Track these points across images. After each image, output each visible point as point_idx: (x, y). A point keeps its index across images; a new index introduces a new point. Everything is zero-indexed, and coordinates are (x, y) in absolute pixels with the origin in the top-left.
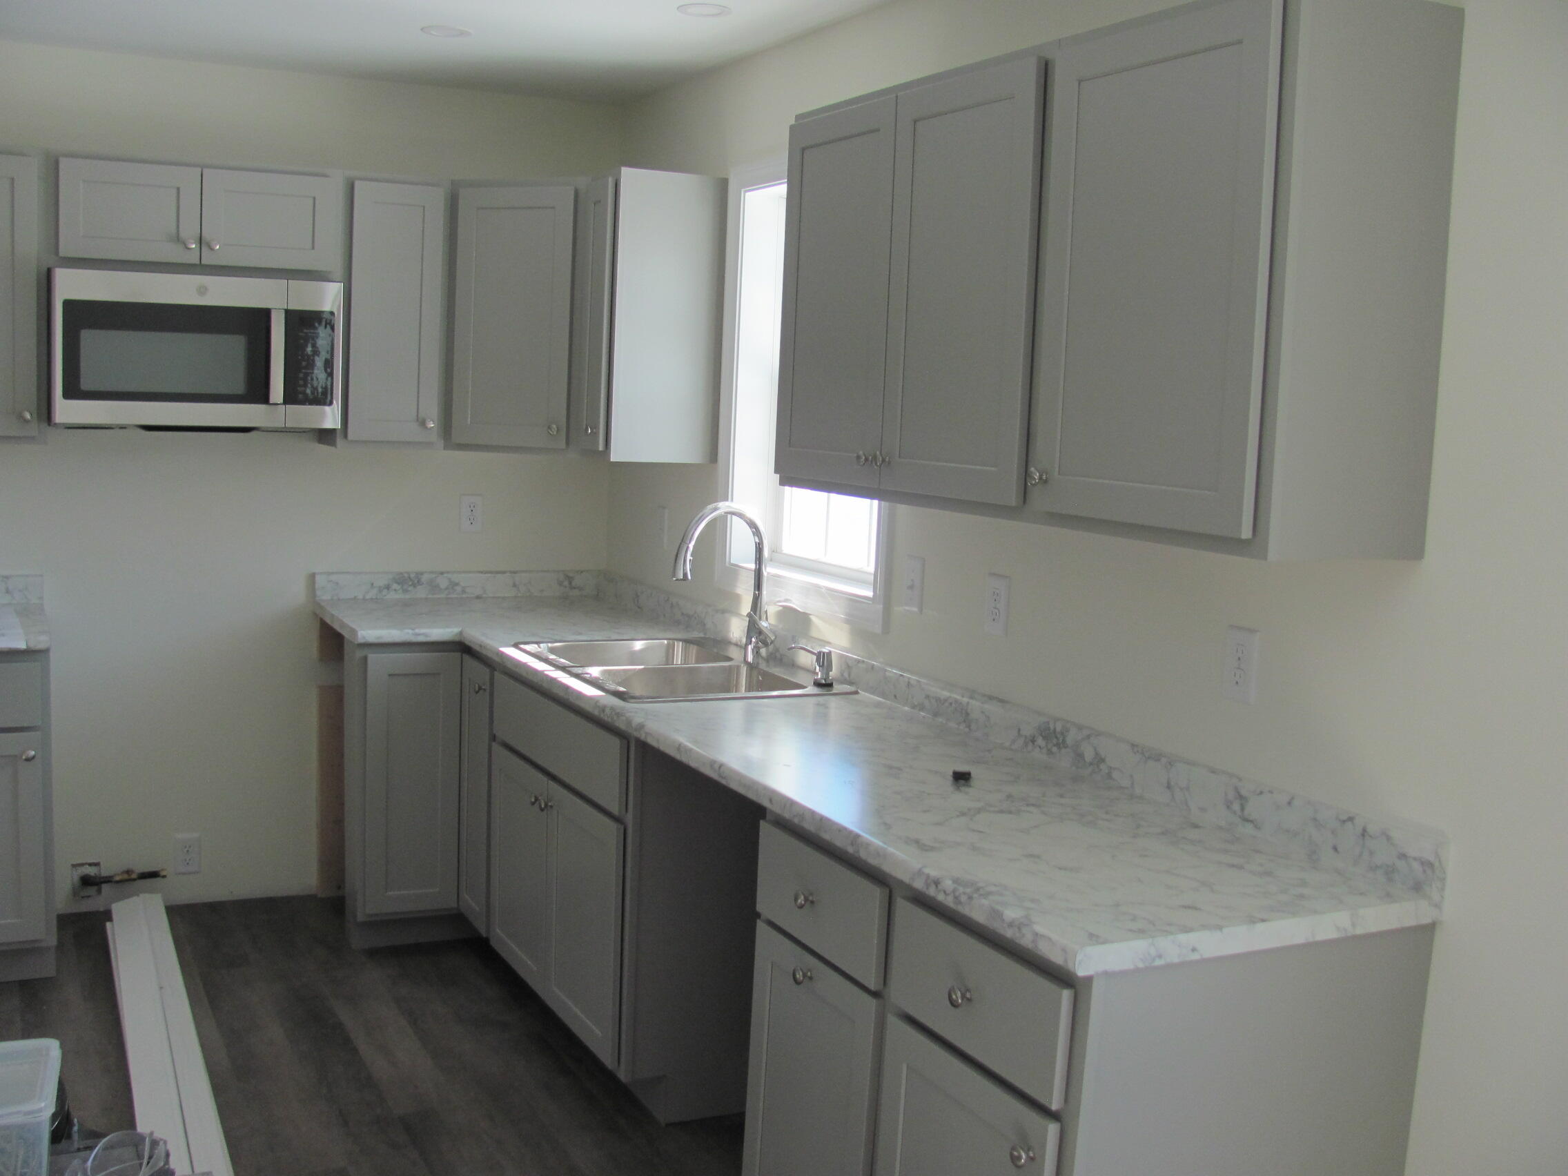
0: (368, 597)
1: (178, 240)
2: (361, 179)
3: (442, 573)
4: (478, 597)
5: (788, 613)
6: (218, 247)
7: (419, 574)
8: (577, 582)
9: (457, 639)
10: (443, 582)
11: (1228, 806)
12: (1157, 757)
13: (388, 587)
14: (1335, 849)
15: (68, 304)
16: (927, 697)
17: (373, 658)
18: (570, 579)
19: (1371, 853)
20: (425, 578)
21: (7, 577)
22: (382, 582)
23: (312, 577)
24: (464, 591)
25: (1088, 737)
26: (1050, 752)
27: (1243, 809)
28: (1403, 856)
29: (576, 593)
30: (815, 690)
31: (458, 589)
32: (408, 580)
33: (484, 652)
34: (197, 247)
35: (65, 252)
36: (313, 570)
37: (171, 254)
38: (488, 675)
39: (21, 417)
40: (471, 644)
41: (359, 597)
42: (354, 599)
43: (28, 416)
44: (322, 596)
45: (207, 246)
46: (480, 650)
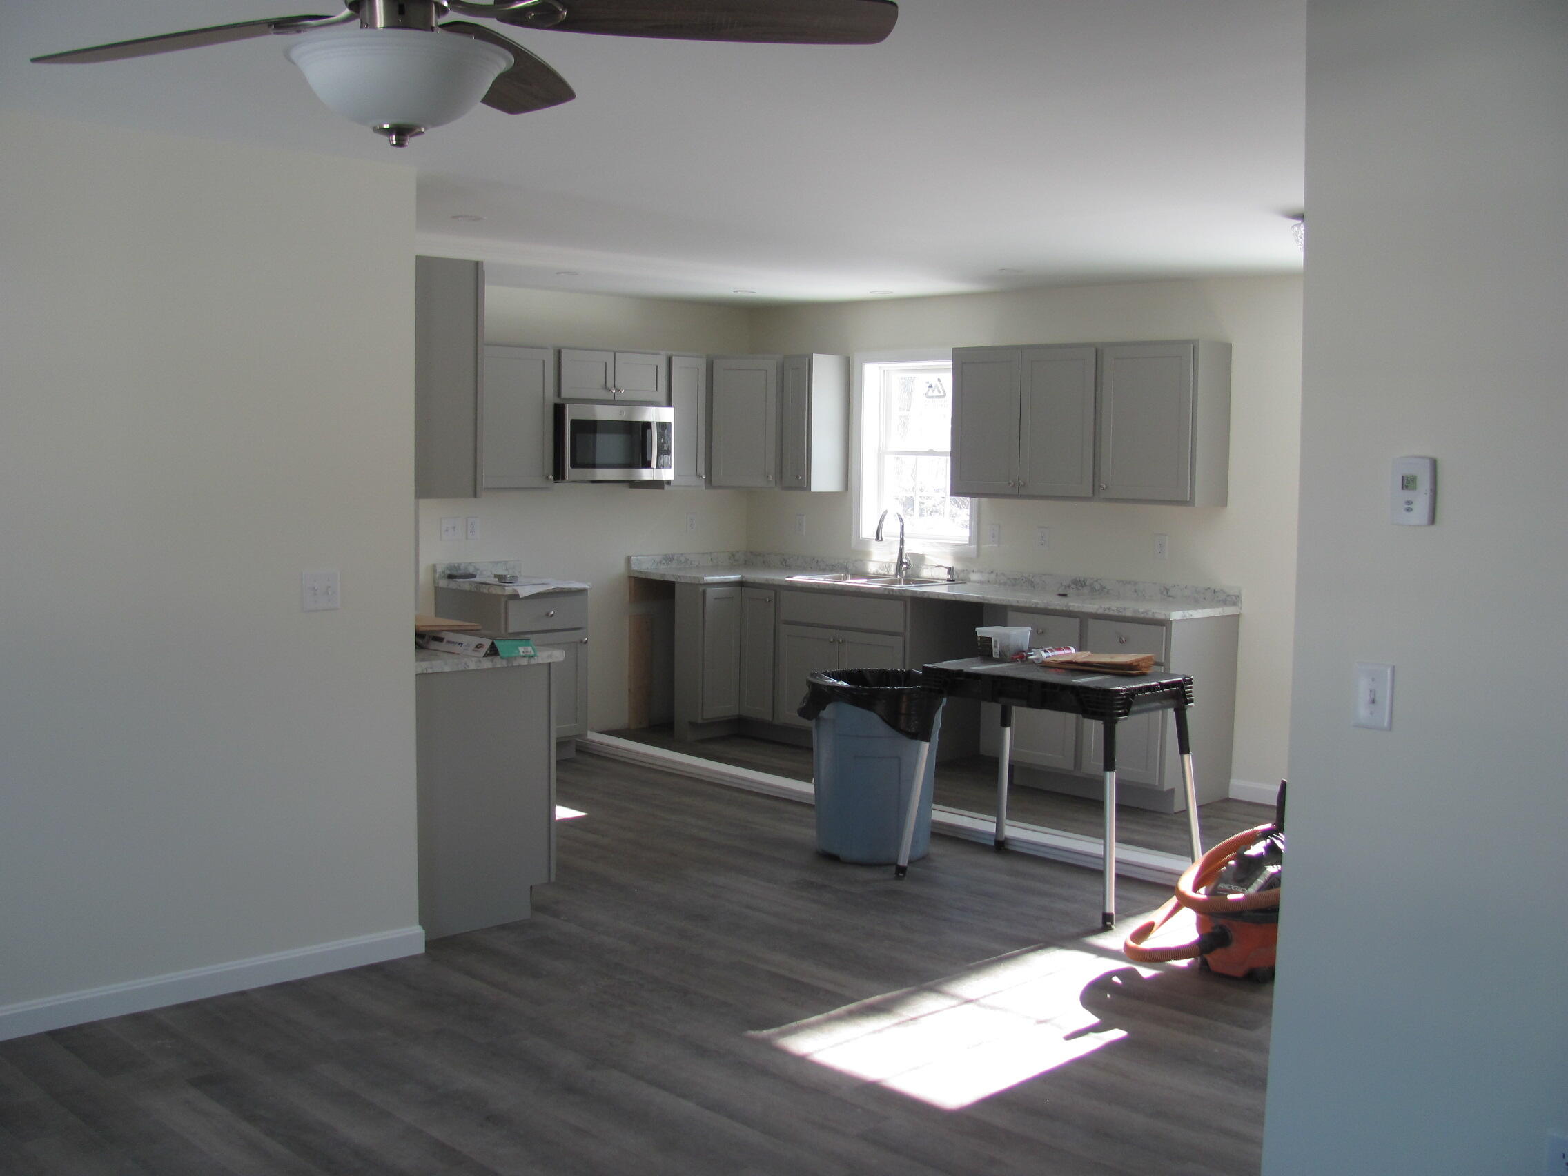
0: (653, 566)
1: (607, 388)
2: (676, 356)
3: (682, 554)
5: (914, 555)
6: (623, 392)
7: (673, 555)
9: (740, 580)
10: (683, 559)
11: (1162, 593)
12: (1130, 583)
13: (660, 562)
14: (1204, 598)
15: (573, 422)
16: (1009, 579)
17: (709, 590)
19: (1218, 597)
20: (675, 558)
21: (506, 563)
22: (658, 560)
23: (629, 559)
25: (1097, 581)
26: (1078, 589)
27: (1167, 593)
28: (1229, 596)
30: (948, 582)
32: (669, 559)
33: (770, 582)
34: (614, 391)
35: (563, 395)
36: (630, 554)
37: (603, 395)
38: (772, 593)
39: (547, 478)
40: (752, 581)
41: (649, 568)
42: (648, 568)
43: (551, 477)
44: (634, 567)
45: (619, 391)
46: (767, 582)
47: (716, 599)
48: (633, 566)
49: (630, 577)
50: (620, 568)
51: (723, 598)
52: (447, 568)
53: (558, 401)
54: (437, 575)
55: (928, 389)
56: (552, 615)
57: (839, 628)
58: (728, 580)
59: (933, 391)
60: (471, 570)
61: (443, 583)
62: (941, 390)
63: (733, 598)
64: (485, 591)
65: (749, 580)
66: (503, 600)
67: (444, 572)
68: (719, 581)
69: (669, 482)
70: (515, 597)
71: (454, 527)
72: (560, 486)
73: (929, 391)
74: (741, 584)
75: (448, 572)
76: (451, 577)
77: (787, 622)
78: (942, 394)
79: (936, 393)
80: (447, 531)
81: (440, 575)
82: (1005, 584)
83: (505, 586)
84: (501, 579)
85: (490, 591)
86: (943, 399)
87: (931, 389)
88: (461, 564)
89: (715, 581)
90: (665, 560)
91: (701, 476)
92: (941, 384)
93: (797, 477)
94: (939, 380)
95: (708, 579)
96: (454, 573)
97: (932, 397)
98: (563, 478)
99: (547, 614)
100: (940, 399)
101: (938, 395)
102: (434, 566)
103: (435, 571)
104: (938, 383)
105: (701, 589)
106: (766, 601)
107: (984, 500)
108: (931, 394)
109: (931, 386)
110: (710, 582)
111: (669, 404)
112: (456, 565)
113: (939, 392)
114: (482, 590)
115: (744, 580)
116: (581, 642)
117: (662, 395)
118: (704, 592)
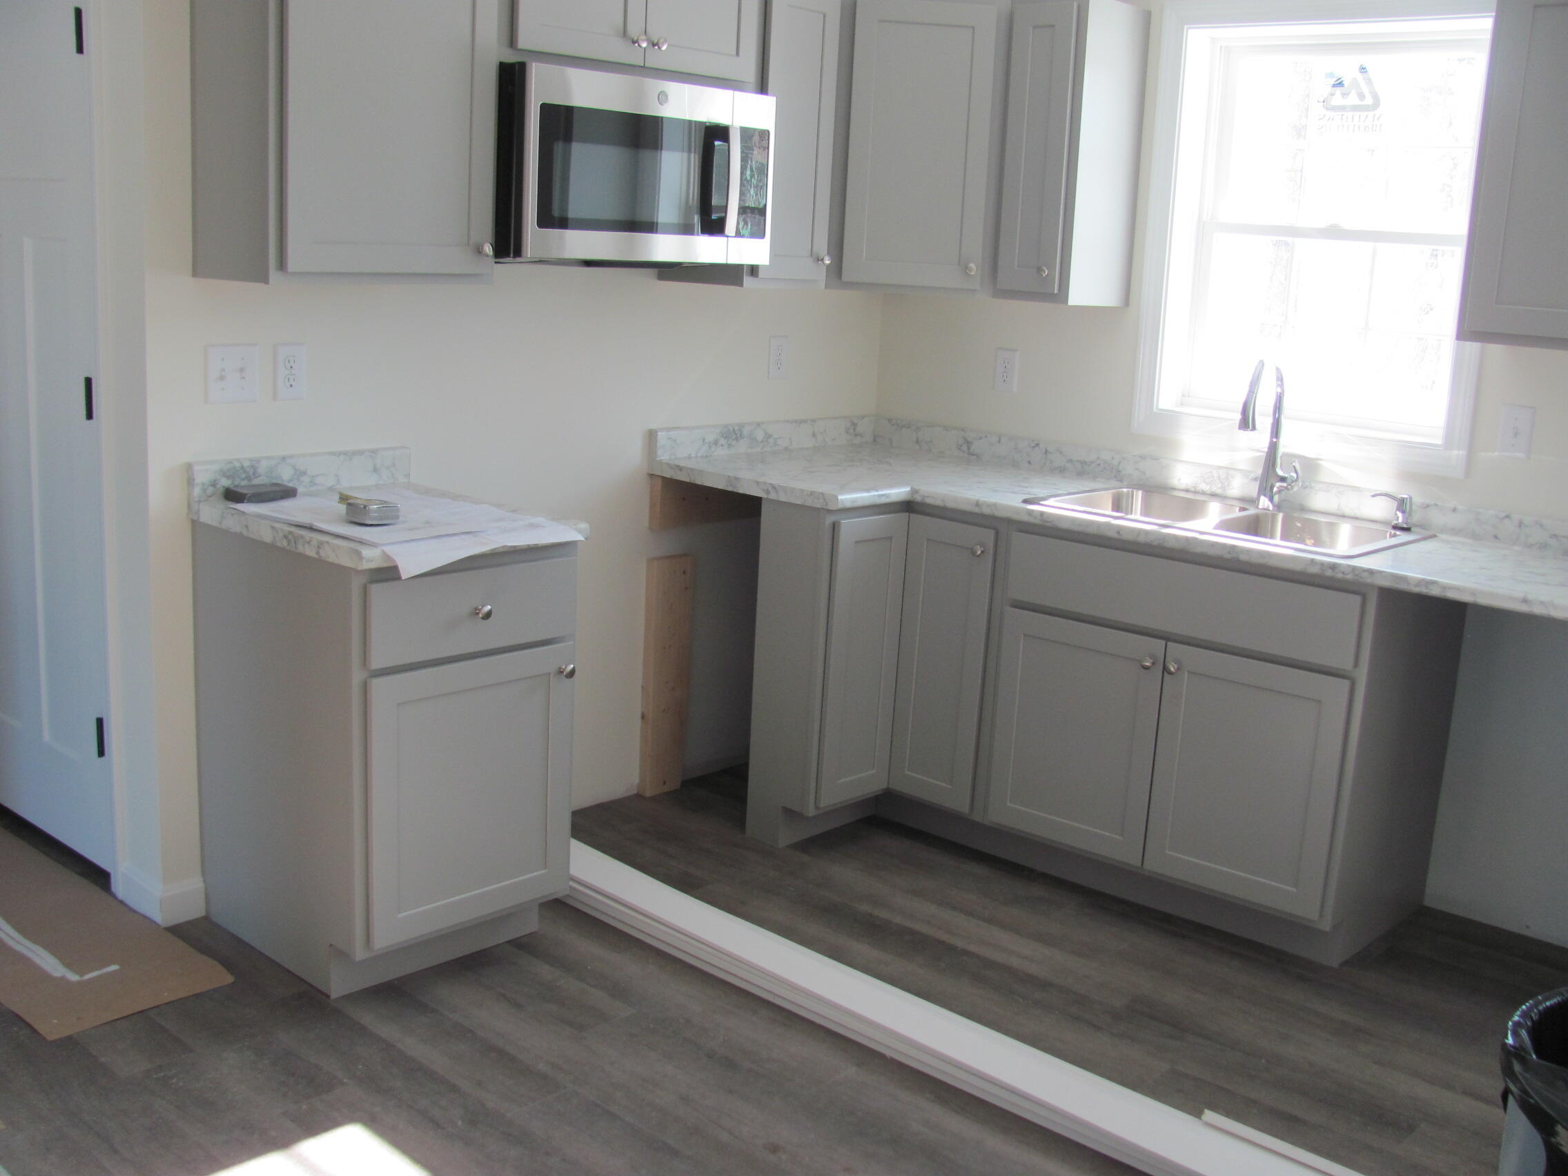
0: (699, 455)
1: (625, 33)
3: (759, 425)
4: (786, 449)
5: (1298, 459)
6: (664, 47)
7: (742, 426)
8: (860, 429)
9: (908, 497)
10: (760, 435)
13: (716, 443)
15: (546, 106)
18: (854, 425)
20: (746, 431)
21: (374, 452)
22: (710, 438)
23: (651, 436)
24: (775, 444)
29: (858, 440)
31: (771, 440)
32: (732, 434)
33: (986, 511)
34: (644, 45)
35: (522, 43)
36: (653, 426)
37: (619, 51)
38: (989, 535)
39: (479, 251)
40: (939, 503)
41: (693, 455)
42: (689, 457)
43: (488, 249)
44: (664, 456)
45: (654, 45)
46: (977, 510)
47: (857, 542)
48: (660, 452)
49: (651, 476)
50: (632, 456)
51: (872, 540)
52: (224, 474)
53: (511, 58)
54: (197, 491)
55: (1329, 89)
56: (488, 615)
57: (1167, 638)
58: (884, 500)
59: (1344, 95)
60: (286, 476)
61: (212, 513)
62: (1365, 90)
63: (891, 538)
64: (310, 552)
65: (928, 501)
66: (356, 585)
67: (214, 484)
68: (867, 503)
69: (754, 270)
70: (388, 573)
71: (242, 370)
72: (509, 269)
73: (1332, 95)
74: (908, 507)
75: (226, 483)
76: (232, 496)
77: (1019, 605)
78: (1369, 101)
79: (1353, 100)
80: (222, 378)
81: (205, 491)
82: (1543, 546)
83: (361, 542)
84: (356, 513)
85: (322, 553)
86: (1371, 114)
87: (1338, 91)
88: (258, 461)
89: (860, 503)
90: (725, 438)
91: (819, 260)
92: (1369, 82)
93: (1039, 270)
94: (1363, 70)
95: (848, 498)
96: (241, 484)
97: (1342, 108)
98: (518, 253)
99: (476, 612)
100: (1364, 114)
101: (1357, 102)
102: (189, 467)
103: (190, 481)
104: (1359, 77)
105: (830, 520)
106: (974, 553)
107: (1496, 351)
108: (1338, 100)
109: (1339, 84)
110: (848, 505)
111: (762, 88)
112: (246, 464)
113: (1361, 96)
114: (300, 549)
115: (918, 498)
116: (561, 672)
117: (748, 67)
118: (835, 527)
